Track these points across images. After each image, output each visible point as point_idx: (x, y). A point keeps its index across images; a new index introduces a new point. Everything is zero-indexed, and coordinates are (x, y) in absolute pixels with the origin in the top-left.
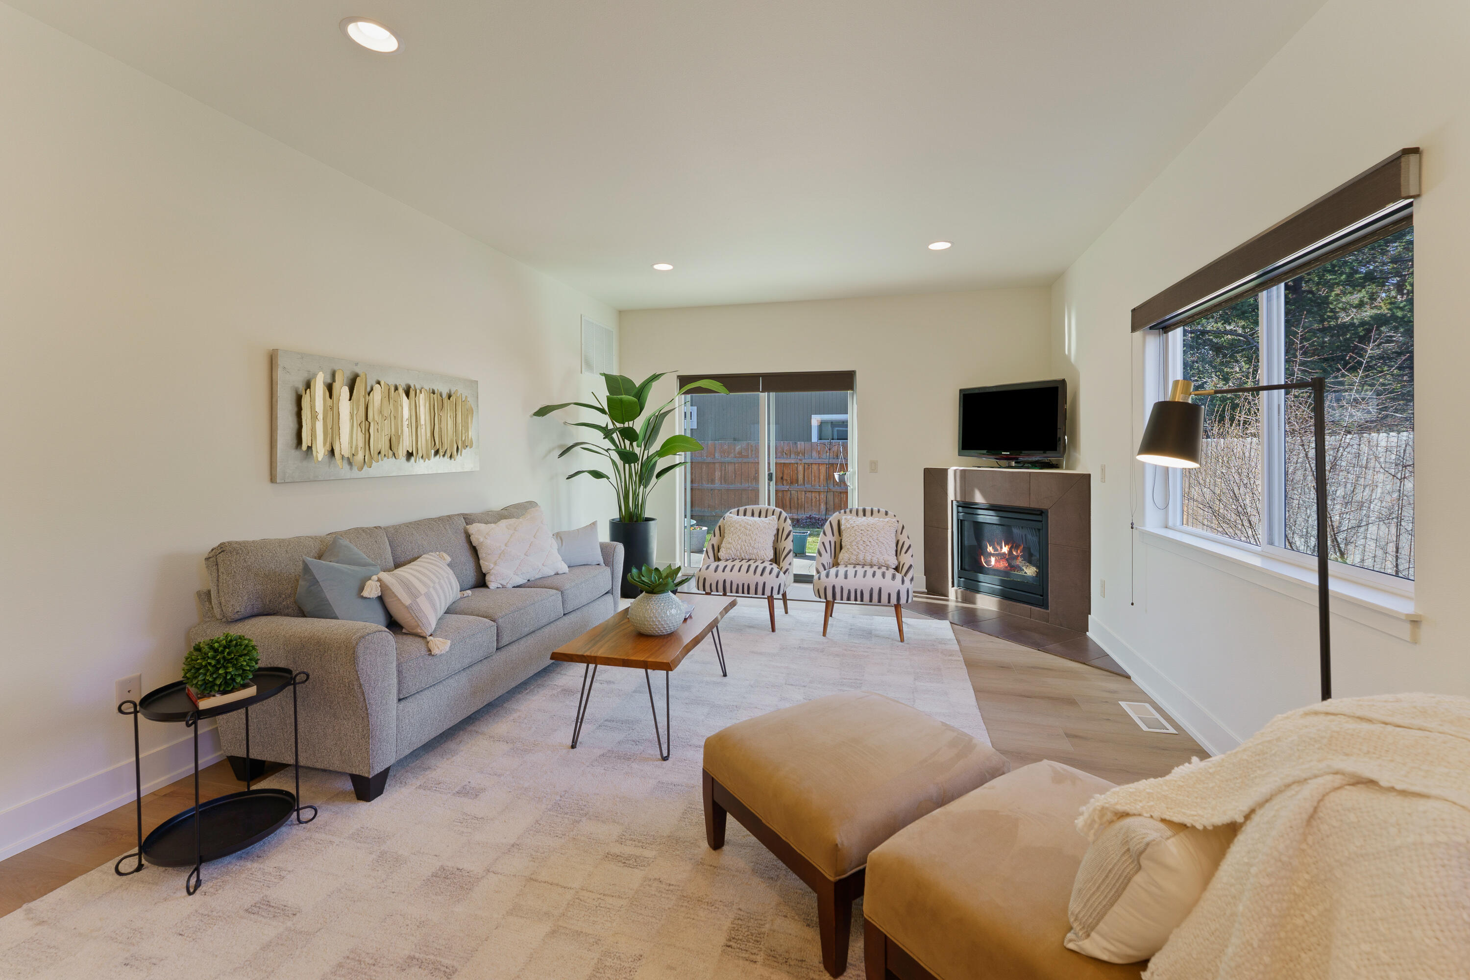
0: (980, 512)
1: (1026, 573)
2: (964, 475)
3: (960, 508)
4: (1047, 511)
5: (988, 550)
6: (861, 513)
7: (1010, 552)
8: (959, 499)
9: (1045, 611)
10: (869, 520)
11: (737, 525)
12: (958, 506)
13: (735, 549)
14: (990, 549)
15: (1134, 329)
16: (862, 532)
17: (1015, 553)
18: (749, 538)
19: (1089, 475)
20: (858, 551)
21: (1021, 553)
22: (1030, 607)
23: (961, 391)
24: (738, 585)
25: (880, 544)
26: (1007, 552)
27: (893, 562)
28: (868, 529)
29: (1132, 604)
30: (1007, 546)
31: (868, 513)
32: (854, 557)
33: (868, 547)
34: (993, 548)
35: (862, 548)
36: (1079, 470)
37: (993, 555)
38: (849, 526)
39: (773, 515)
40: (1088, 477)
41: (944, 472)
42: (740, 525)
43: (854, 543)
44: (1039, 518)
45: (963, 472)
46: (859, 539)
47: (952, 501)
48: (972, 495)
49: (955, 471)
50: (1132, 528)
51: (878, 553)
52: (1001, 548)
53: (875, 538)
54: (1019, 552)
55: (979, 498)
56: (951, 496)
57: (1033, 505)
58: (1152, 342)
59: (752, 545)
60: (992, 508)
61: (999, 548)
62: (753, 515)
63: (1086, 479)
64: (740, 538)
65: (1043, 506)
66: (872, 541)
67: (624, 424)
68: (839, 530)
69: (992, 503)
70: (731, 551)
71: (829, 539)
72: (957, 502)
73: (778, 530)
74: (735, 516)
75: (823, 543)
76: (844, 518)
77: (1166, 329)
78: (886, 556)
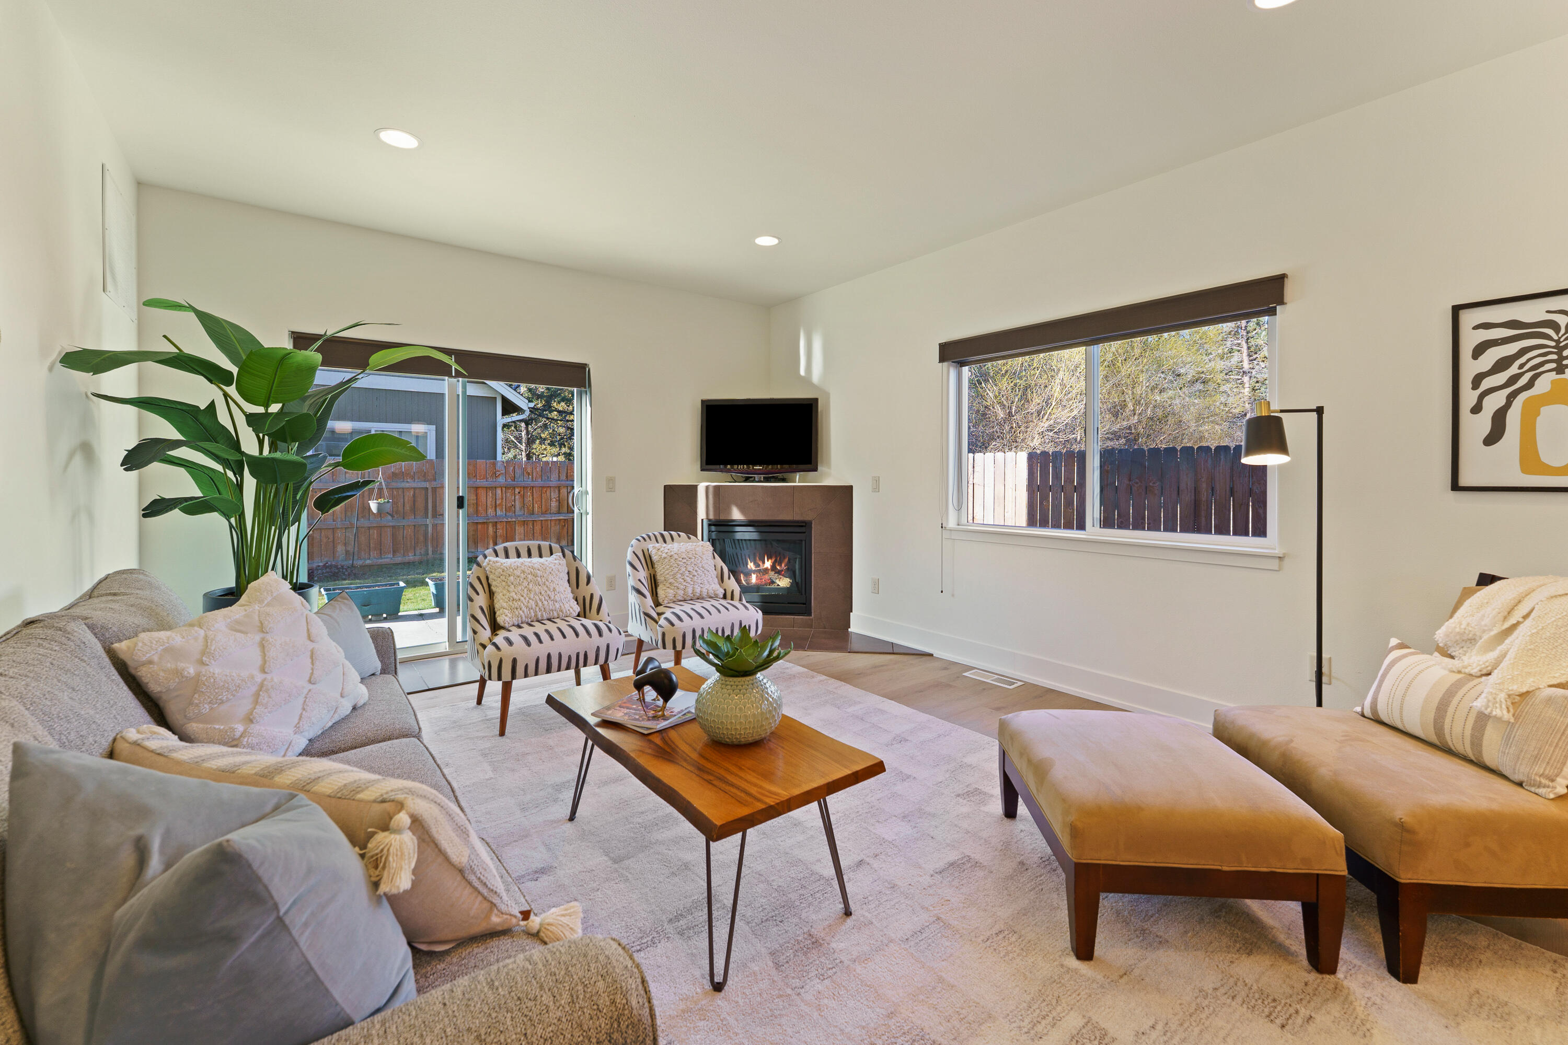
0: (738, 529)
1: (778, 585)
2: (717, 491)
3: (713, 528)
4: (810, 522)
5: (749, 566)
7: (773, 566)
8: (711, 517)
9: (808, 617)
10: (675, 546)
11: (518, 572)
12: (710, 525)
13: (527, 607)
14: (751, 565)
15: (941, 360)
16: (685, 561)
17: (778, 568)
18: (545, 588)
19: (851, 487)
20: (685, 584)
21: (785, 566)
22: (793, 617)
23: (703, 401)
24: (570, 657)
26: (769, 568)
27: (721, 592)
28: (690, 556)
29: (942, 592)
30: (770, 561)
32: (681, 592)
33: (696, 578)
34: (754, 564)
35: (688, 580)
37: (754, 572)
38: (664, 555)
39: (552, 554)
40: (845, 490)
41: (693, 489)
42: (523, 572)
44: (802, 530)
45: (717, 488)
47: (702, 520)
48: (729, 511)
49: (707, 487)
50: (942, 527)
51: (705, 583)
52: (764, 563)
53: (700, 565)
54: (783, 565)
55: (736, 515)
56: (701, 513)
57: (798, 518)
58: (952, 372)
59: (552, 597)
60: (750, 524)
61: (761, 564)
62: (530, 555)
63: (845, 493)
64: (530, 590)
65: (807, 518)
66: (698, 569)
67: (267, 406)
68: (649, 562)
69: (752, 518)
70: (521, 612)
71: (643, 574)
72: (709, 520)
73: (568, 573)
74: (501, 560)
75: (639, 580)
76: (652, 547)
77: (962, 364)
78: (713, 585)
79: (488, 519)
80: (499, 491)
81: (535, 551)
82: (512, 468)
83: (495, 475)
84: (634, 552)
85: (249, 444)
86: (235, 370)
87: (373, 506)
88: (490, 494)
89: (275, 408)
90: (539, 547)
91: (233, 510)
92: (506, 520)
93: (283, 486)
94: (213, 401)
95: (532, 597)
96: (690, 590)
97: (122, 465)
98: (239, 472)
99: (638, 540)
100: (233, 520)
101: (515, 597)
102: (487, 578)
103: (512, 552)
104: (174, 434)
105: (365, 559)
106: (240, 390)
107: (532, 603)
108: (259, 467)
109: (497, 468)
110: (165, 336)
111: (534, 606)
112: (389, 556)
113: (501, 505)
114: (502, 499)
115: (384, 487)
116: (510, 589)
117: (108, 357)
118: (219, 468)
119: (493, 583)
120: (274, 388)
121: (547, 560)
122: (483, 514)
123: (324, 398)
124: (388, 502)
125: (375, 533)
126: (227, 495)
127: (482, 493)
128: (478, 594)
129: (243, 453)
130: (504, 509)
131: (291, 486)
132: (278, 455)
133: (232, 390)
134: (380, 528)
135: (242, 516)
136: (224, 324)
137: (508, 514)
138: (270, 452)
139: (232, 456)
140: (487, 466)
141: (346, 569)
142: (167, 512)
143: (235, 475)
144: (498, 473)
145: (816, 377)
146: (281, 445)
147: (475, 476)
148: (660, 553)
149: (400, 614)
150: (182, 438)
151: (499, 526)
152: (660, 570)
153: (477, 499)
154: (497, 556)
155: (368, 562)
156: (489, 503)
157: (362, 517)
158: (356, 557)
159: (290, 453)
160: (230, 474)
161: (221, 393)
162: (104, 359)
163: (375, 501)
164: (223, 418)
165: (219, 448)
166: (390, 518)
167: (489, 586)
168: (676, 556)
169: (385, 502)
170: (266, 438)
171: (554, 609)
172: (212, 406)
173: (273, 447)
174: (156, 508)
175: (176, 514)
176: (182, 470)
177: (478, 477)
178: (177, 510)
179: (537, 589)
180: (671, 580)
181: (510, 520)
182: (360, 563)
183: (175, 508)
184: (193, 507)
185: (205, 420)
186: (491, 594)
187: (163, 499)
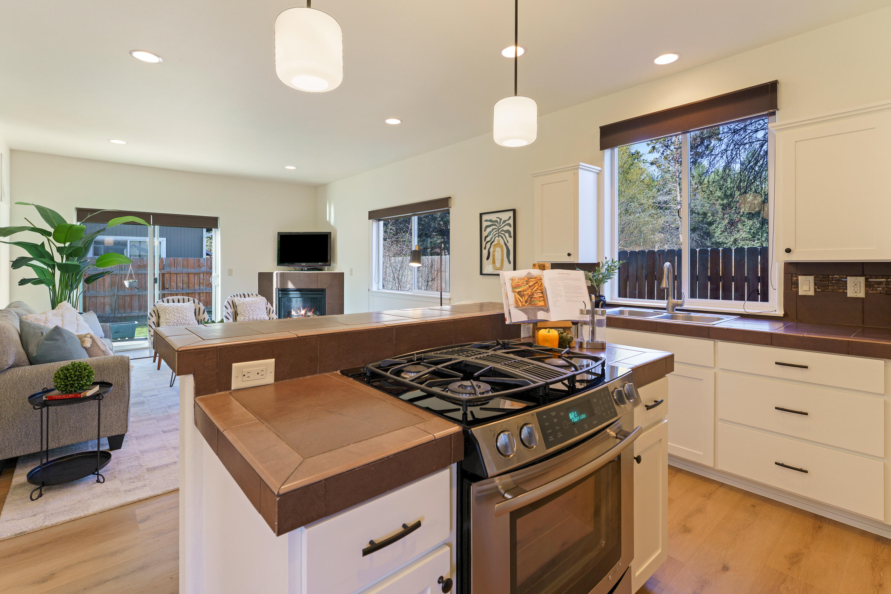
0: (290, 292)
2: (282, 275)
3: (280, 293)
4: (325, 289)
5: (292, 313)
6: (242, 296)
7: (306, 313)
8: (279, 287)
10: (247, 299)
11: (170, 308)
12: (279, 291)
15: (369, 219)
16: (250, 305)
18: (182, 315)
20: (249, 314)
23: (278, 233)
25: (260, 310)
26: (304, 314)
30: (304, 310)
31: (246, 296)
35: (251, 313)
36: (336, 271)
38: (241, 303)
39: (189, 301)
40: (342, 274)
41: (271, 274)
43: (246, 311)
44: (322, 293)
46: (249, 308)
47: (276, 289)
48: (287, 284)
49: (277, 273)
50: (369, 290)
51: (260, 314)
52: (301, 311)
55: (290, 286)
56: (275, 286)
58: (375, 224)
59: (185, 319)
60: (297, 290)
62: (179, 302)
63: (341, 276)
67: (65, 244)
68: (234, 306)
69: (299, 287)
70: (170, 324)
71: (230, 310)
72: (278, 289)
73: (195, 309)
74: (166, 304)
75: (228, 313)
76: (237, 300)
77: (379, 220)
78: (263, 315)
79: (195, 291)
80: (202, 275)
81: (181, 300)
82: (209, 262)
83: (199, 266)
84: (228, 301)
85: (58, 258)
86: (52, 230)
87: (126, 283)
88: (196, 277)
89: (67, 244)
90: (184, 299)
91: (50, 283)
92: (206, 291)
93: (71, 274)
94: (43, 242)
95: (176, 318)
96: (251, 317)
97: (12, 267)
98: (53, 268)
99: (231, 296)
100: (51, 287)
101: (168, 318)
102: (158, 311)
103: (171, 301)
104: (29, 256)
105: (122, 314)
106: (54, 238)
107: (176, 321)
108: (61, 267)
109: (201, 262)
110: (25, 218)
111: (176, 322)
112: (136, 312)
113: (203, 283)
114: (204, 280)
115: (133, 273)
116: (166, 315)
117: (8, 230)
118: (46, 267)
119: (160, 313)
120: (68, 237)
121: (187, 304)
122: (192, 288)
123: (88, 240)
124: (135, 281)
125: (128, 299)
126: (48, 277)
127: (192, 276)
128: (153, 317)
129: (55, 262)
130: (205, 285)
131: (74, 275)
132: (69, 262)
133: (51, 238)
134: (131, 296)
135: (54, 286)
136: (48, 211)
137: (207, 288)
138: (66, 262)
139: (51, 263)
140: (195, 261)
141: (110, 318)
142: (27, 283)
143: (52, 269)
144: (201, 265)
145: (332, 222)
146: (70, 258)
147: (188, 267)
148: (239, 302)
149: (135, 338)
150: (32, 257)
151: (201, 295)
152: (239, 310)
153: (188, 279)
154: (163, 302)
155: (124, 315)
156: (196, 282)
157: (121, 290)
158: (116, 312)
159: (75, 261)
160: (50, 269)
161: (47, 239)
162: (6, 231)
163: (128, 281)
164: (47, 248)
165: (46, 260)
166: (137, 290)
167: (158, 314)
168: (246, 303)
169: (133, 282)
170: (64, 256)
171: (185, 323)
172: (43, 244)
173: (67, 259)
174: (23, 282)
175: (30, 285)
176: (31, 268)
177: (189, 268)
178: (30, 283)
179: (178, 315)
180: (243, 313)
181: (208, 291)
182: (119, 315)
183: (29, 283)
184: (36, 282)
185: (40, 249)
186: (159, 317)
187: (25, 279)
